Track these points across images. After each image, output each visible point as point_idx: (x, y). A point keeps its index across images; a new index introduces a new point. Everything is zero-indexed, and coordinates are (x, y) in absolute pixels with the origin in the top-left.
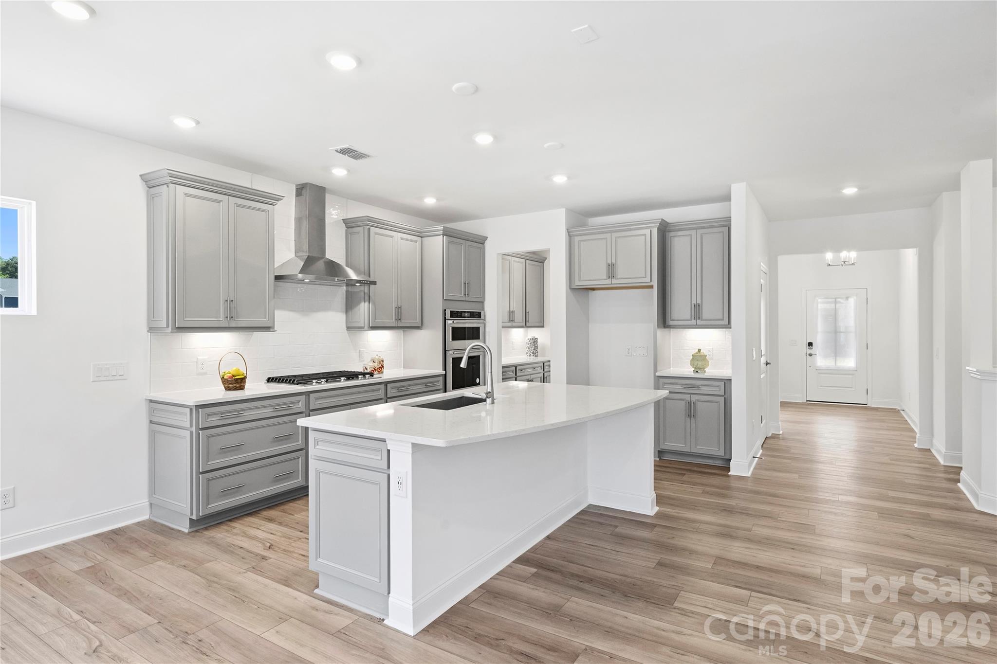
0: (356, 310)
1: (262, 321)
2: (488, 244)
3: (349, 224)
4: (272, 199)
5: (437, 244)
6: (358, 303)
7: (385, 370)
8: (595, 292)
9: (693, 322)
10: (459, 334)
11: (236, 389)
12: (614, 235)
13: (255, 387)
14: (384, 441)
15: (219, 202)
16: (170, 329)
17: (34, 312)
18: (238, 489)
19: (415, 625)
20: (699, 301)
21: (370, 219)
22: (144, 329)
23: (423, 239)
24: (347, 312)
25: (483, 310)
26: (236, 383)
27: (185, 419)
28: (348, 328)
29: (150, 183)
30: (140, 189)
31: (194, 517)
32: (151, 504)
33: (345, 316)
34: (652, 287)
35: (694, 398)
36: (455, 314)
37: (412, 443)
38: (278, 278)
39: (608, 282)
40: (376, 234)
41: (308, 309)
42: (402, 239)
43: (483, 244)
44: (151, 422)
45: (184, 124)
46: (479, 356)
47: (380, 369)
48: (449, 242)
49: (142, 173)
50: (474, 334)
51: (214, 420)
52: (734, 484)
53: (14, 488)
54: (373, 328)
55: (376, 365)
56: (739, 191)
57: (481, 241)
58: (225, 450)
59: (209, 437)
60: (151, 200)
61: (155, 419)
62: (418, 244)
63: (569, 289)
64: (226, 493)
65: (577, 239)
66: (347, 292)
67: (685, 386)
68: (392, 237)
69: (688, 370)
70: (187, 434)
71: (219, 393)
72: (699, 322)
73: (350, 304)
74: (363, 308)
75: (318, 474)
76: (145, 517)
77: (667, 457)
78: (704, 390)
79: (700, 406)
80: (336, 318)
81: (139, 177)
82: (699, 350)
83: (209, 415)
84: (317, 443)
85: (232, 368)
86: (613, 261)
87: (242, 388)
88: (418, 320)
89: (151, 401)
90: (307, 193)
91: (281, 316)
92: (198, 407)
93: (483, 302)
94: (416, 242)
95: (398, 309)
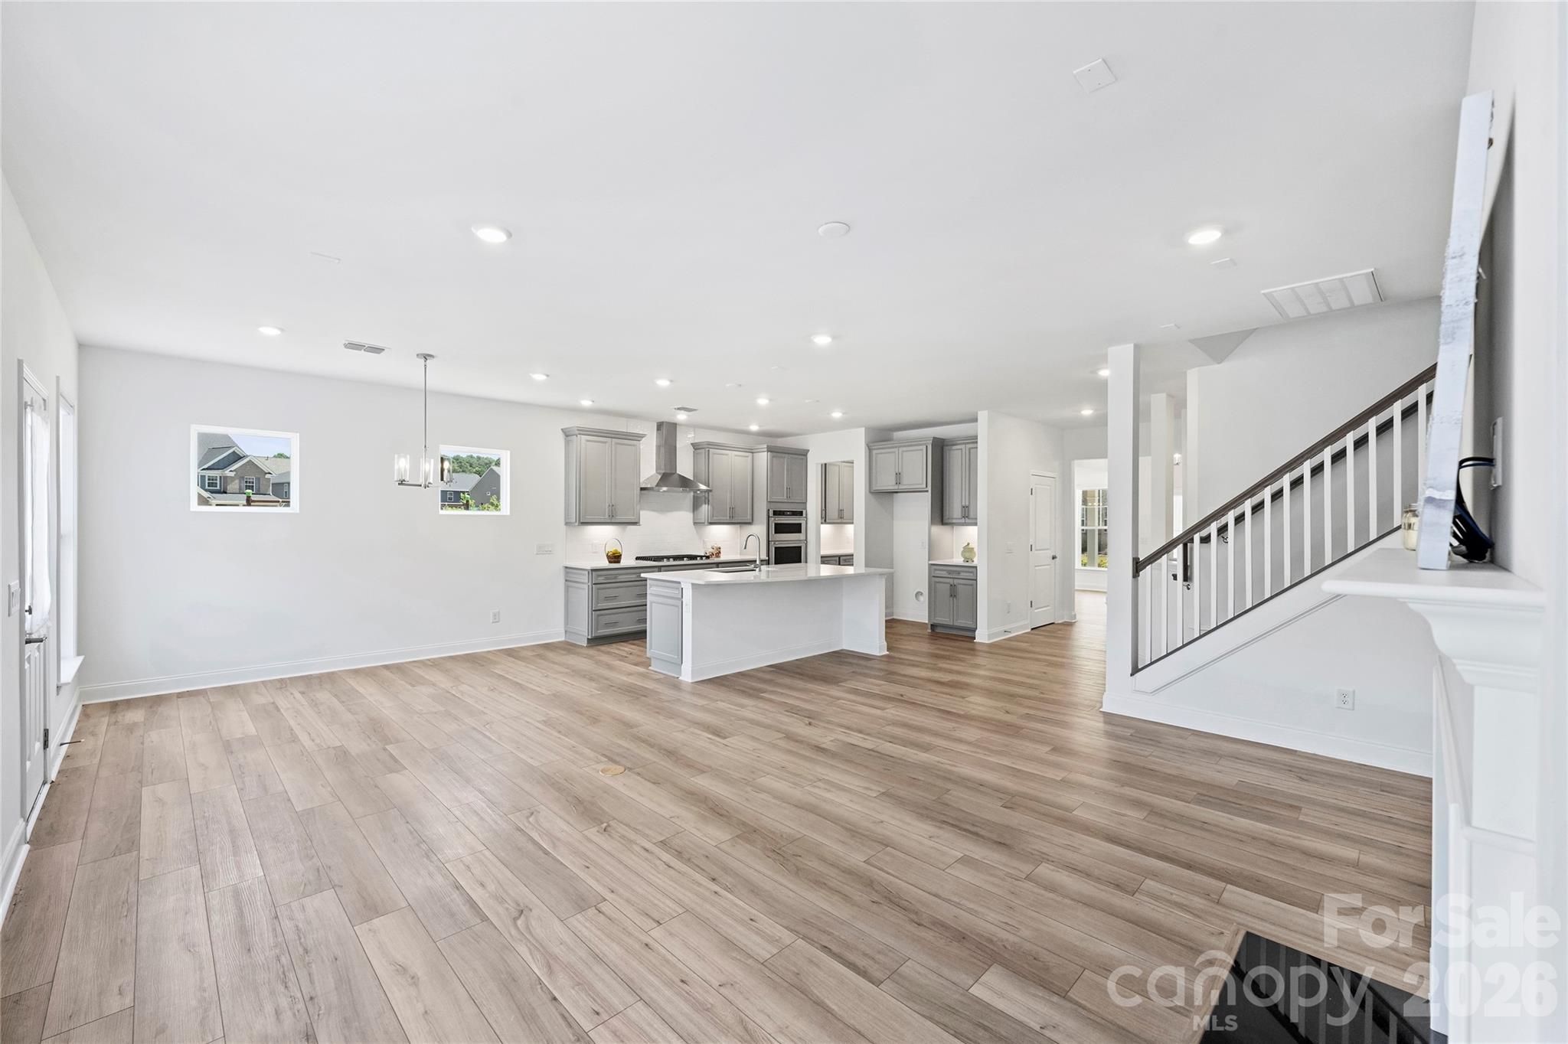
0: (700, 509)
1: (632, 519)
2: (809, 455)
3: (696, 447)
4: (638, 437)
5: (763, 458)
6: (701, 506)
7: (722, 555)
8: (899, 494)
9: (963, 521)
10: (780, 529)
11: (615, 562)
12: (901, 449)
13: (627, 561)
14: (679, 583)
15: (605, 443)
16: (577, 524)
17: (508, 514)
18: (615, 624)
19: (693, 677)
20: (967, 504)
21: (709, 444)
22: (563, 523)
23: (755, 454)
24: (694, 511)
25: (806, 509)
26: (615, 558)
27: (585, 578)
28: (695, 523)
29: (567, 434)
30: (561, 436)
31: (590, 637)
32: (566, 631)
33: (692, 515)
34: (927, 491)
35: (956, 581)
36: (776, 513)
37: (692, 584)
38: (642, 489)
39: (896, 487)
40: (715, 454)
41: (664, 509)
42: (736, 456)
43: (806, 455)
44: (566, 580)
45: (586, 403)
46: (800, 547)
47: (718, 554)
48: (773, 457)
49: (563, 427)
50: (796, 528)
51: (601, 580)
52: (978, 647)
53: (499, 612)
54: (711, 523)
55: (715, 552)
56: (983, 416)
57: (804, 454)
58: (607, 599)
59: (599, 589)
60: (567, 443)
61: (568, 579)
62: (750, 459)
63: (868, 492)
64: (608, 625)
65: (874, 452)
66: (694, 496)
67: (949, 572)
68: (727, 455)
69: (959, 560)
70: (586, 587)
71: (605, 563)
72: (967, 521)
73: (696, 507)
74: (705, 509)
75: (651, 603)
76: (563, 639)
77: (938, 630)
78: (963, 575)
79: (960, 588)
80: (685, 517)
81: (561, 432)
82: (968, 544)
83: (599, 576)
84: (651, 586)
85: (612, 549)
86: (900, 471)
87: (619, 562)
88: (749, 517)
89: (566, 567)
90: (664, 429)
91: (645, 515)
92: (593, 570)
93: (805, 503)
94: (747, 457)
95: (732, 509)
